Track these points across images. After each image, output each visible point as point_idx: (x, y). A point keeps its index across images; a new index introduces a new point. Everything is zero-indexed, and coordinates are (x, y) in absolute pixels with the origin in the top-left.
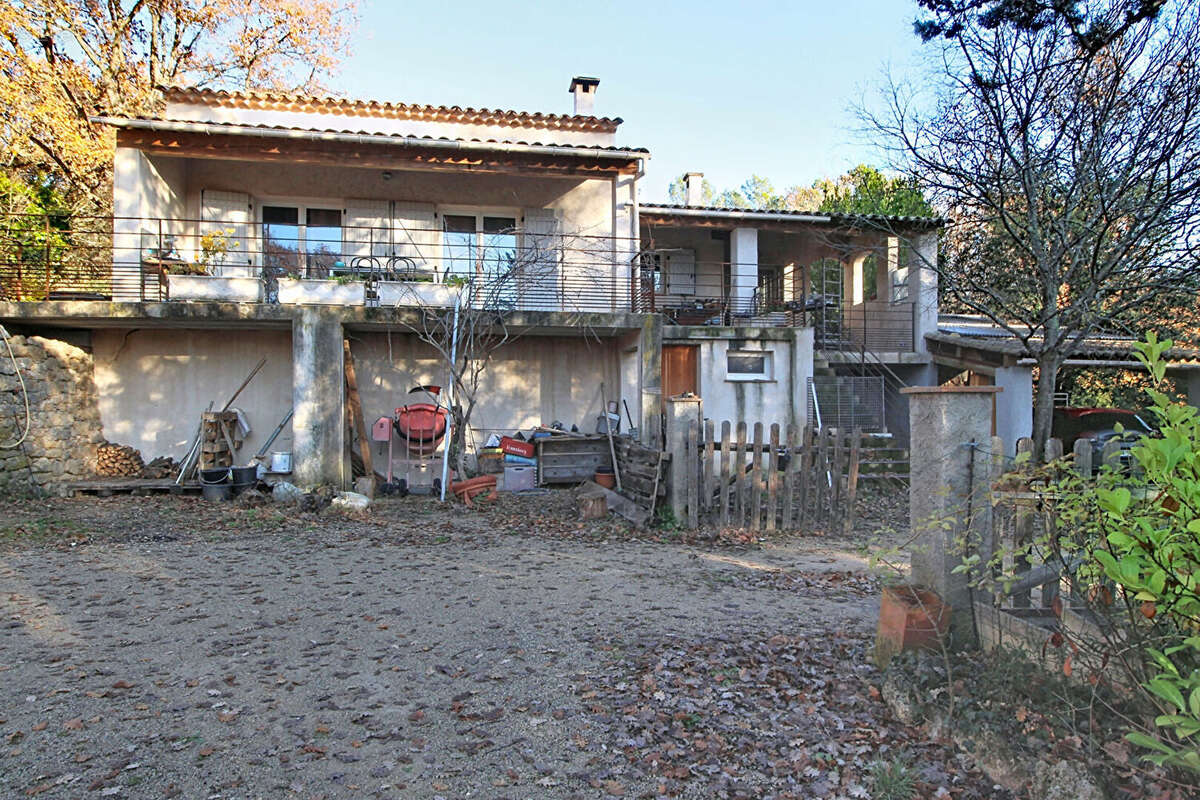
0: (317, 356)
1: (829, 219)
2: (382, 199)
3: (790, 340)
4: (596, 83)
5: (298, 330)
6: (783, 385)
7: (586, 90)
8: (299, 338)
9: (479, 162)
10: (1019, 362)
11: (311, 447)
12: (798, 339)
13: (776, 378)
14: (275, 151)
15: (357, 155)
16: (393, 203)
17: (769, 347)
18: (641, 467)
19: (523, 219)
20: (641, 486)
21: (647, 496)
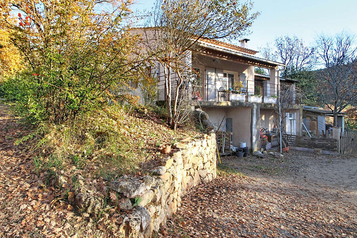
0: (256, 116)
5: (253, 109)
7: (246, 42)
8: (254, 112)
10: (326, 115)
11: (255, 141)
16: (216, 69)
18: (324, 142)
19: (239, 76)
20: (326, 146)
21: (332, 148)
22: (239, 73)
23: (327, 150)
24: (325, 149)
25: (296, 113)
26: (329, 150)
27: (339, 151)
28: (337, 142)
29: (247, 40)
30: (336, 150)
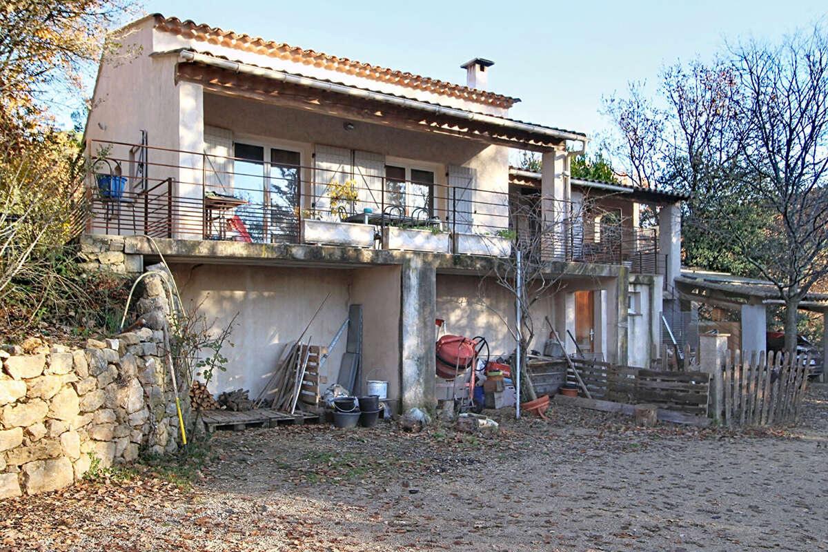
0: (420, 296)
1: (632, 190)
2: (345, 147)
3: (651, 285)
4: (489, 64)
5: (407, 273)
6: (645, 318)
7: (482, 69)
8: (408, 281)
9: (466, 130)
10: (764, 302)
11: (416, 376)
12: (655, 283)
13: (642, 313)
14: (316, 102)
15: (379, 113)
16: (353, 151)
17: (639, 289)
18: (673, 384)
19: (447, 175)
20: (679, 398)
21: (693, 405)
22: (447, 167)
23: (679, 410)
24: (675, 406)
25: (603, 292)
26: (685, 410)
27: (718, 413)
28: (708, 384)
29: (483, 64)
30: (704, 410)
